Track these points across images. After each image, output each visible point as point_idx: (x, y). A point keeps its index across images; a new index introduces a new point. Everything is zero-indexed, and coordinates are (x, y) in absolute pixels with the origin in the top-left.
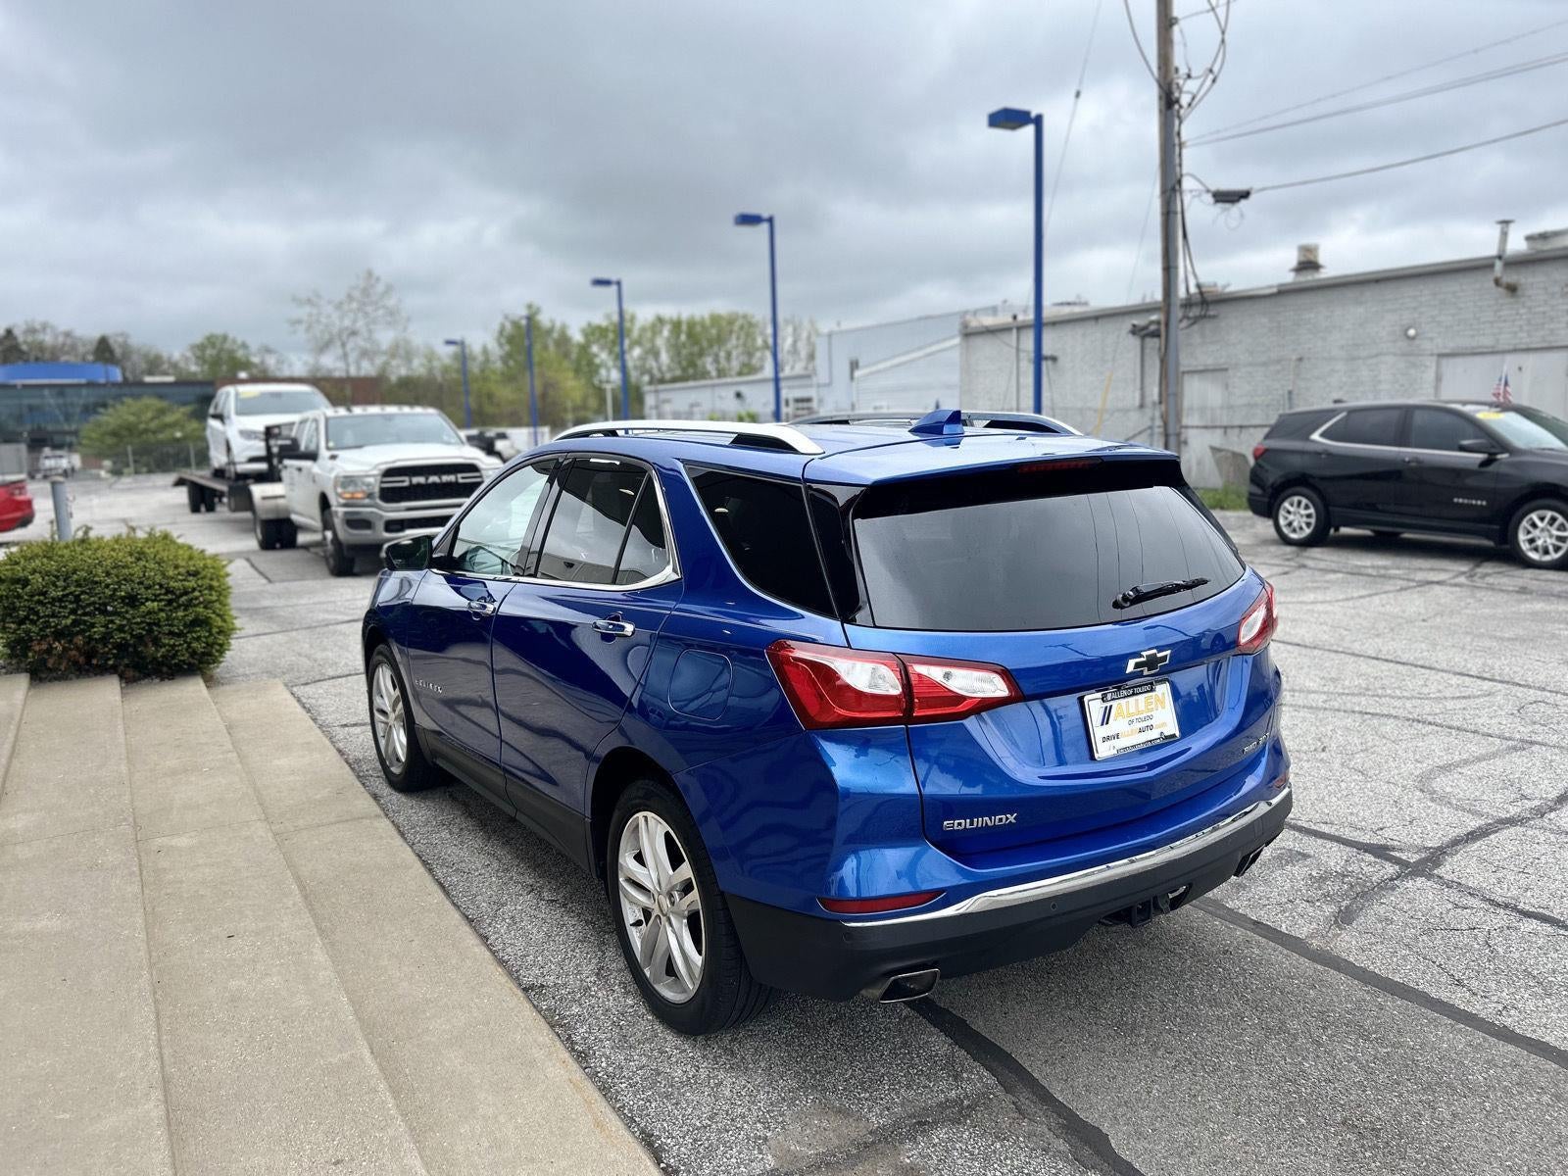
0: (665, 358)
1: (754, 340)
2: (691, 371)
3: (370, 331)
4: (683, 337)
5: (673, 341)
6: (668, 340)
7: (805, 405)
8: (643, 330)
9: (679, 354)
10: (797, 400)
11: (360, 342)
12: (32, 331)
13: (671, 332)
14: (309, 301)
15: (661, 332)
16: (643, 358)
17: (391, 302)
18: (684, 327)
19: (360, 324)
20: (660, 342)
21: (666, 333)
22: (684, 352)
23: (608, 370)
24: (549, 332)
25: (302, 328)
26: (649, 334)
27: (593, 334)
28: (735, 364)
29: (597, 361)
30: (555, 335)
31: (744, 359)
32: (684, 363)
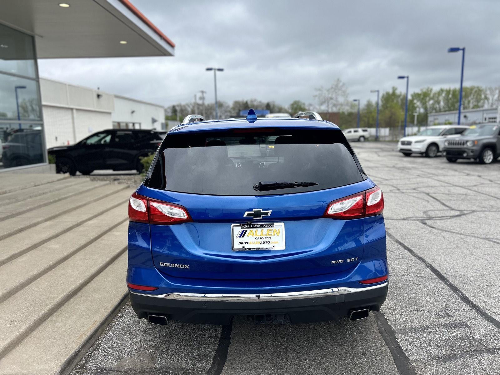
0: (442, 104)
1: (481, 96)
2: (452, 108)
3: (337, 98)
4: (450, 96)
5: (446, 97)
6: (444, 97)
7: (493, 120)
8: (435, 94)
9: (448, 102)
10: (490, 118)
11: (333, 101)
12: (252, 101)
13: (446, 95)
14: (320, 90)
15: (442, 94)
16: (433, 104)
17: (344, 89)
18: (451, 92)
19: (334, 96)
20: (441, 98)
21: (444, 95)
22: (450, 101)
23: (420, 109)
24: (399, 96)
25: (317, 98)
26: (437, 95)
27: (415, 96)
28: (471, 105)
29: (416, 105)
30: (401, 97)
31: (476, 103)
32: (450, 105)
